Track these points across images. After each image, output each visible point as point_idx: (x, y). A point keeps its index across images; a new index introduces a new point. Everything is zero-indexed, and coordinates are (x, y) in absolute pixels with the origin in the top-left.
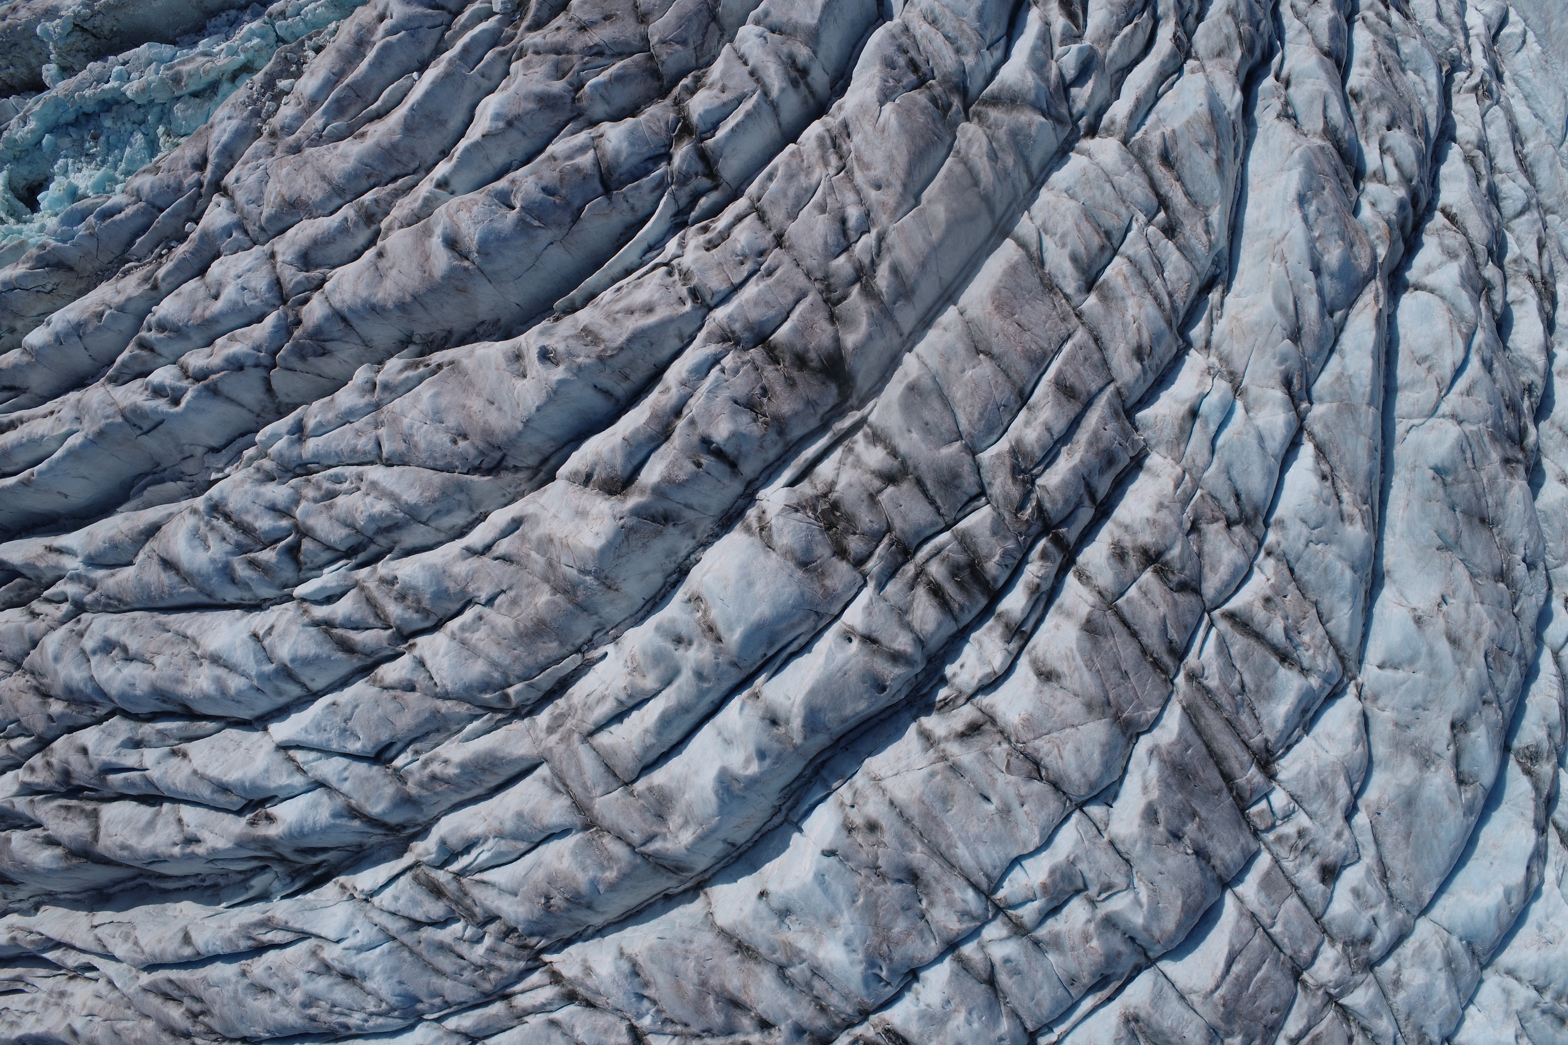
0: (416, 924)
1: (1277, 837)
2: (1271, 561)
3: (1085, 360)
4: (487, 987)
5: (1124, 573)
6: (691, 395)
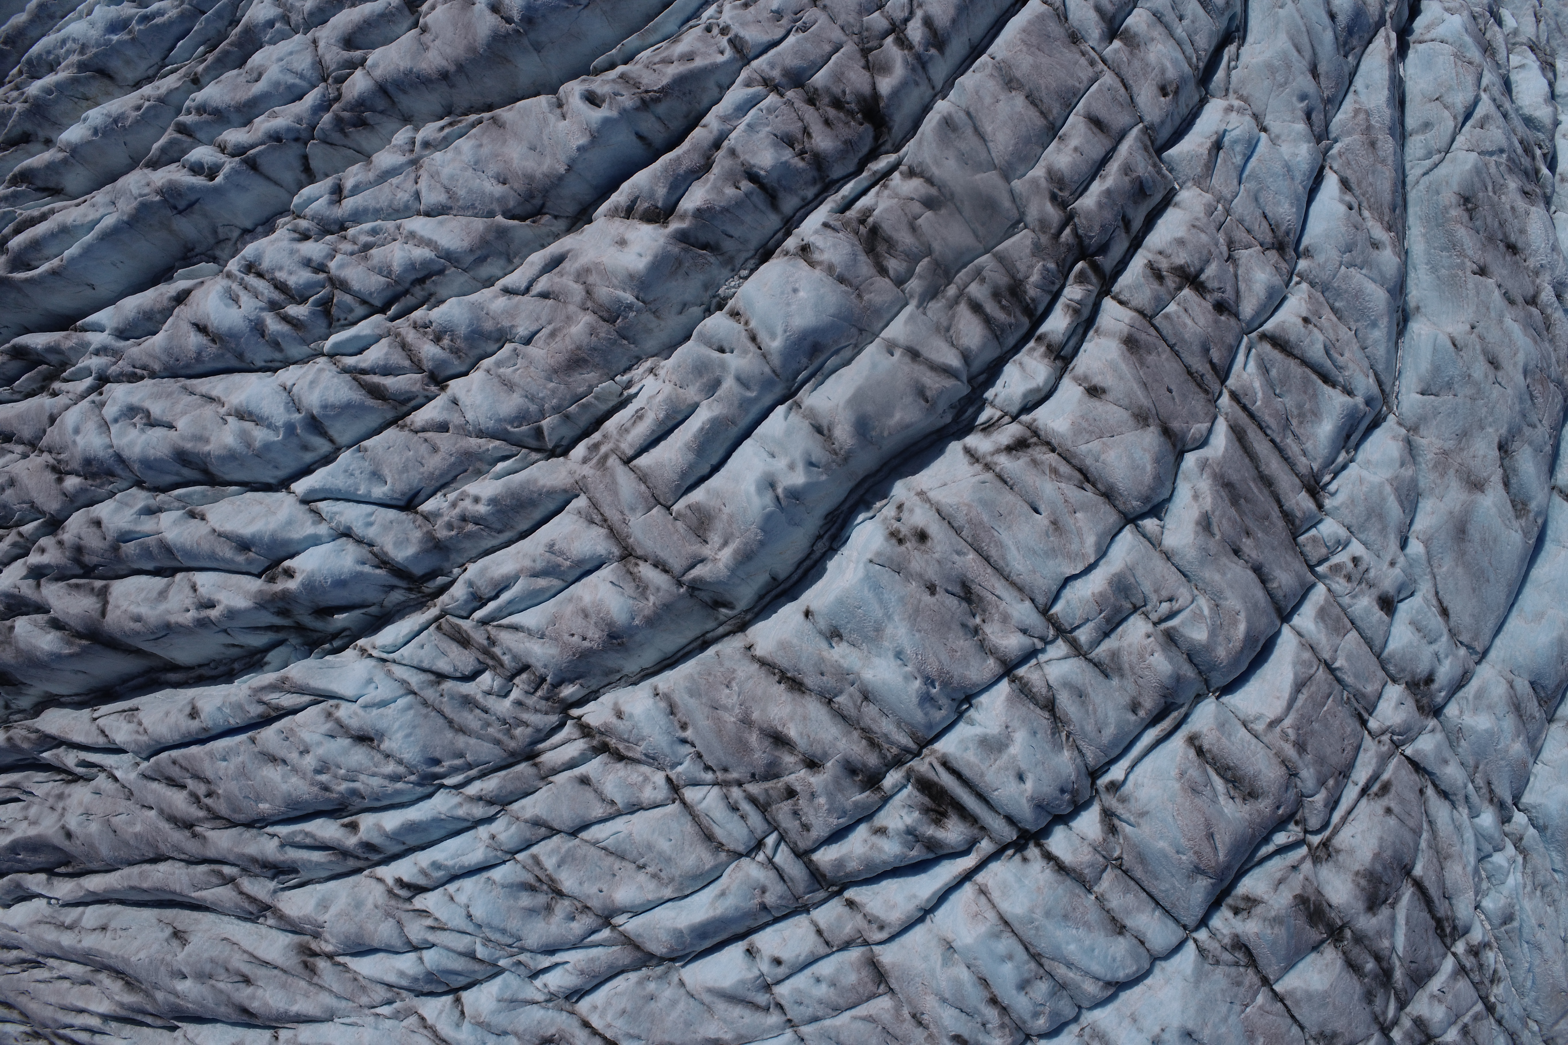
0: (441, 677)
1: (1331, 568)
2: (1304, 286)
3: (1114, 99)
4: (512, 745)
5: (1162, 291)
6: (731, 131)
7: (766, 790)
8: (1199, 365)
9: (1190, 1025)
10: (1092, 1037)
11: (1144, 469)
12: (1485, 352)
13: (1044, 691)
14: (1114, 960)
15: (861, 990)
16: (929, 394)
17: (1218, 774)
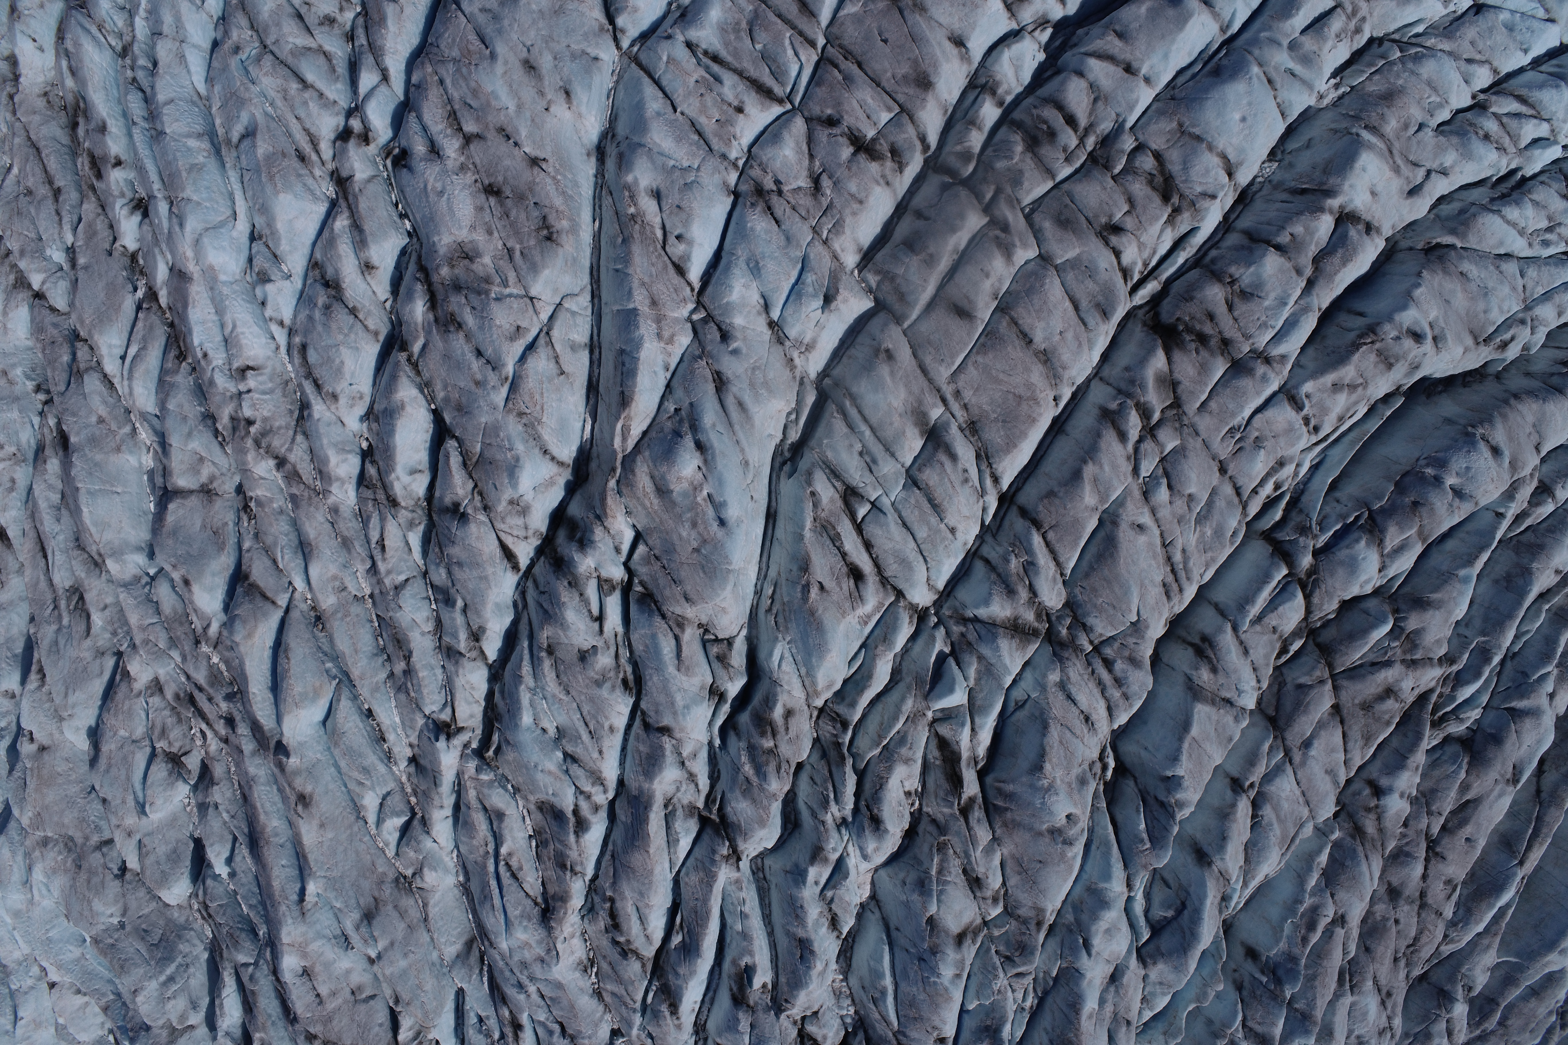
2: (733, 154)
6: (1300, 297)
12: (539, 78)
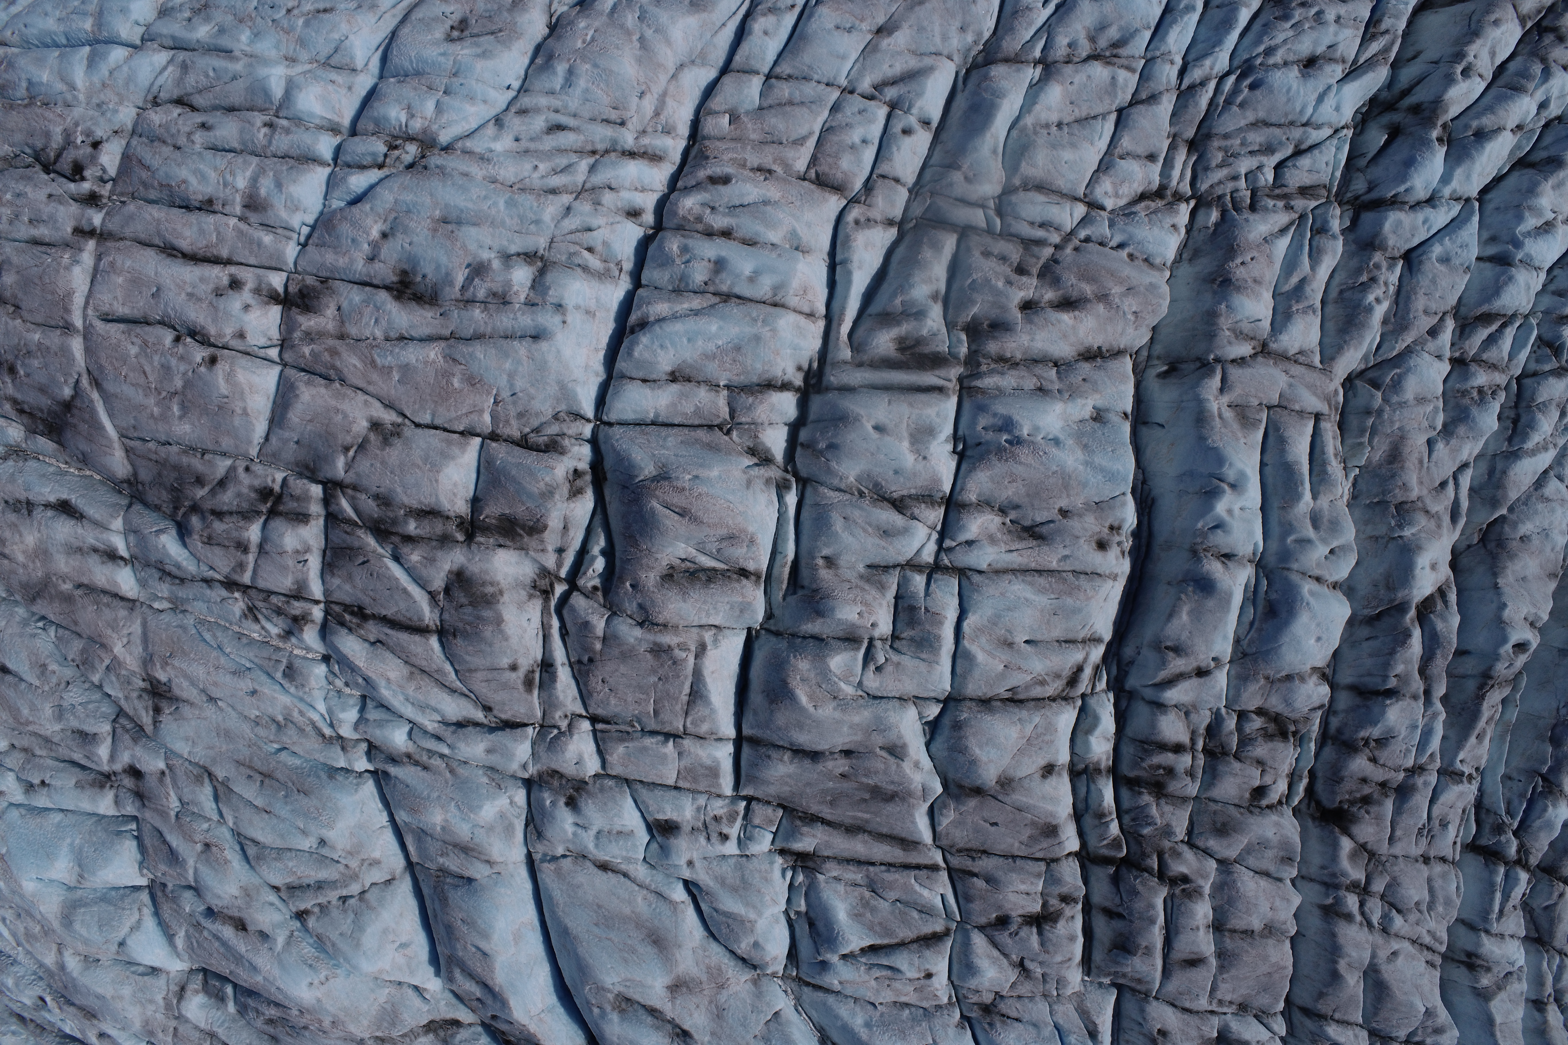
1: (737, 813)
3: (1189, 992)
4: (1216, 143)
5: (1057, 890)
7: (1038, 258)
8: (984, 864)
9: (544, 345)
10: (608, 270)
11: (981, 747)
13: (916, 511)
14: (662, 346)
15: (830, 160)
16: (1171, 654)
17: (714, 570)
